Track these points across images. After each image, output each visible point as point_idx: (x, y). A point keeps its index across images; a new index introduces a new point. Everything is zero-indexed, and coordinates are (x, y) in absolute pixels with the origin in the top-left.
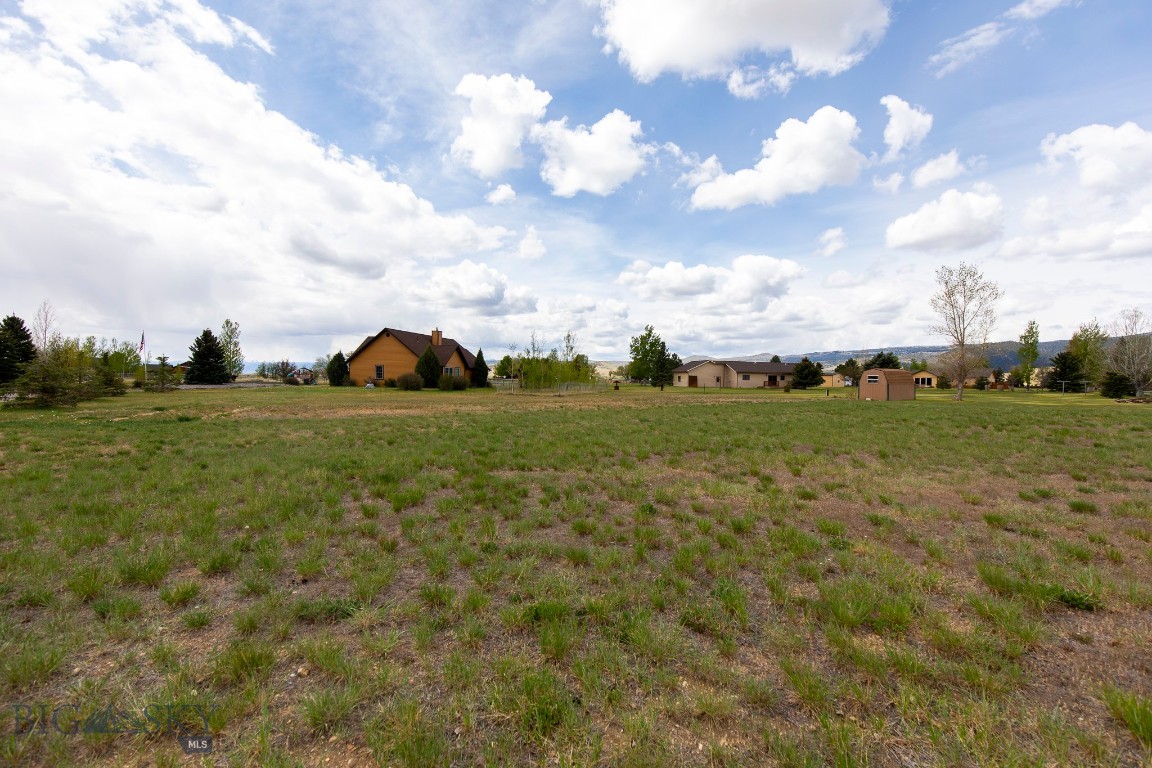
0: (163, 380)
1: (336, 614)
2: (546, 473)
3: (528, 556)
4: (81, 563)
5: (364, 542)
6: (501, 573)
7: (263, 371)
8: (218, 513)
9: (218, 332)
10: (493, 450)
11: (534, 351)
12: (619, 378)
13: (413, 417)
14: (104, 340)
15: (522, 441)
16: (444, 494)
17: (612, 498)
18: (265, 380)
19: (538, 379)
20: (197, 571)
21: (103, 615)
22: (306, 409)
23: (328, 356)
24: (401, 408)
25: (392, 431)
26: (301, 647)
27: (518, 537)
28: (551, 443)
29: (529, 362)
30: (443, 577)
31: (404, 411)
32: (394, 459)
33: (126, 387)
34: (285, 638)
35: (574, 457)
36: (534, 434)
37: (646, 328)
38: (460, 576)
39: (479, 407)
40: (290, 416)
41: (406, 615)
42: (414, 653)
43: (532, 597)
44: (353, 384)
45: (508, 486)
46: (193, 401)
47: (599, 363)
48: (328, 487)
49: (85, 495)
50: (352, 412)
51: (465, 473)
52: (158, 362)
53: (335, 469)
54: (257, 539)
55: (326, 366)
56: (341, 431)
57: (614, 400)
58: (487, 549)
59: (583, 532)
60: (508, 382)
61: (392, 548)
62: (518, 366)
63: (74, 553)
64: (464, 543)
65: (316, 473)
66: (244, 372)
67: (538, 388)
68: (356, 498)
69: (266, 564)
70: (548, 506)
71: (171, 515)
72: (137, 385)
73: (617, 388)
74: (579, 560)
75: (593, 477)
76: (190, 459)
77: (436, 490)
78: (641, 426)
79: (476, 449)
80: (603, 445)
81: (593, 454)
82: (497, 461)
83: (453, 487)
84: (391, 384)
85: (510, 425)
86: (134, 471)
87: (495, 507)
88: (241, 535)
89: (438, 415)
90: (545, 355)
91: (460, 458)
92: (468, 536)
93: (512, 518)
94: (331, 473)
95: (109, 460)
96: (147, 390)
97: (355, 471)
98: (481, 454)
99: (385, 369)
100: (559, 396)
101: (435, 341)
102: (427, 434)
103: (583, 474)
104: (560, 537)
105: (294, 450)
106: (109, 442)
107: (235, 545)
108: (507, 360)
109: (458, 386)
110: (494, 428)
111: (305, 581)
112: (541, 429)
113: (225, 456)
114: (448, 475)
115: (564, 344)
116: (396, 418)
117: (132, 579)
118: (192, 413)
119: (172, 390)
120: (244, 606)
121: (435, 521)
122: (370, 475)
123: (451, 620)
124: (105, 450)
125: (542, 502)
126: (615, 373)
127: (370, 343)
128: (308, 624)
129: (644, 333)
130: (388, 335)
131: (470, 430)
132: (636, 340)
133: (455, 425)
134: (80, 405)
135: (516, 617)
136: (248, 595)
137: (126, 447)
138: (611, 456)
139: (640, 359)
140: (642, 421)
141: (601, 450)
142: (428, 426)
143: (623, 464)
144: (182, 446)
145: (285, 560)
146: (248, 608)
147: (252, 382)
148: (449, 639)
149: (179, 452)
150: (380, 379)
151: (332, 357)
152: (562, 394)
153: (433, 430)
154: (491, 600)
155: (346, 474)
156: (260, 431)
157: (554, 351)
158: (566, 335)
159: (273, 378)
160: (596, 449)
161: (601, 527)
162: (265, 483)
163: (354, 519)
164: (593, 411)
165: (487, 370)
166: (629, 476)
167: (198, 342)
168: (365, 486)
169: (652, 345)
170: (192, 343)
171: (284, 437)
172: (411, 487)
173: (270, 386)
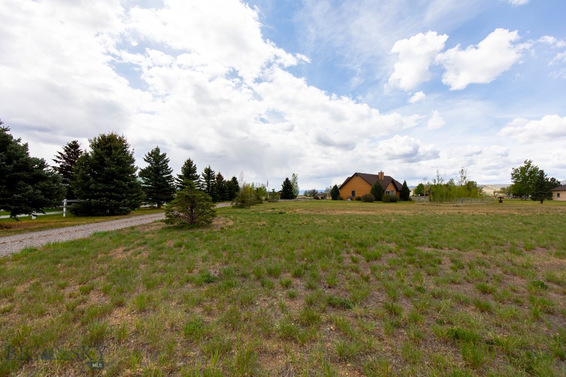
0: (273, 198)
1: (345, 306)
2: (453, 251)
3: (446, 299)
4: (256, 264)
5: (353, 274)
6: (430, 305)
7: (306, 194)
8: (295, 252)
9: (290, 179)
10: (417, 235)
11: (439, 180)
12: (501, 195)
13: (370, 215)
14: (257, 183)
15: (434, 232)
16: (390, 256)
17: (506, 273)
18: (307, 197)
19: (442, 196)
20: (289, 274)
21: (263, 285)
22: (323, 210)
23: (331, 187)
24: (364, 211)
25: (361, 222)
26: (331, 317)
27: (438, 286)
28: (454, 234)
29: (435, 186)
30: (395, 299)
31: (365, 212)
32: (364, 236)
33: (263, 200)
34: (324, 311)
35: (472, 243)
36: (442, 227)
37: (525, 162)
38: (404, 301)
39: (405, 211)
40: (317, 213)
41: (378, 315)
42: (384, 336)
43: (452, 324)
44: (342, 199)
45: (429, 256)
46: (283, 206)
47: (485, 186)
48: (335, 246)
49: (255, 240)
50: (343, 212)
51: (401, 246)
52: (272, 191)
53: (337, 238)
54: (310, 265)
55: (330, 191)
56: (338, 221)
57: (499, 209)
58: (419, 289)
59: (485, 291)
60: (422, 198)
61: (367, 279)
62: (428, 189)
63: (253, 260)
64: (405, 284)
65: (330, 239)
66: (299, 194)
67: (441, 201)
68: (348, 253)
69: (314, 276)
70: (456, 271)
71: (280, 250)
72: (266, 200)
73: (501, 201)
74: (484, 309)
75: (488, 257)
76: (284, 229)
77: (386, 253)
78: (525, 227)
79: (406, 234)
80: (494, 238)
81: (486, 243)
82: (420, 241)
83: (396, 253)
84: (359, 199)
85: (425, 222)
86: (268, 232)
87: (421, 267)
88: (304, 262)
89: (383, 215)
90: (445, 182)
91: (398, 238)
92: (407, 281)
93: (433, 275)
94: (336, 240)
95: (260, 227)
96: (269, 202)
97: (346, 240)
98: (410, 237)
99: (356, 192)
100: (457, 206)
101: (380, 178)
102: (379, 224)
103: (480, 255)
104: (468, 291)
105: (320, 228)
106: (259, 221)
107: (302, 266)
108: (421, 186)
109: (393, 200)
110: (416, 223)
111: (330, 287)
112: (446, 225)
113: (295, 229)
114: (392, 246)
115: (459, 176)
116: (362, 215)
117: (271, 273)
118: (283, 211)
119: (276, 201)
120: (307, 293)
121: (388, 269)
122: (353, 242)
123: (402, 324)
124: (259, 224)
125: (452, 268)
126: (498, 192)
127: (349, 180)
128: (333, 308)
129: (523, 165)
130: (357, 176)
131: (401, 224)
132: (516, 170)
133: (393, 220)
134: (251, 207)
135: (442, 333)
136: (309, 288)
137: (264, 223)
138: (501, 245)
139: (520, 182)
140: (526, 224)
141: (492, 241)
142: (379, 220)
143: (512, 251)
144: (281, 224)
145: (321, 276)
146: (309, 293)
147: (302, 198)
148: (402, 334)
149: (280, 226)
150: (354, 197)
151: (332, 187)
152: (458, 205)
153: (382, 222)
154: (425, 319)
155: (342, 240)
156: (307, 219)
157: (452, 180)
158: (461, 169)
159: (310, 196)
160: (488, 240)
161: (499, 290)
162: (311, 241)
163: (348, 262)
164: (483, 216)
165: (409, 191)
166: (518, 260)
167: (284, 183)
168: (351, 247)
169: (531, 172)
170: (282, 183)
171: (315, 222)
172: (372, 251)
173: (308, 200)
